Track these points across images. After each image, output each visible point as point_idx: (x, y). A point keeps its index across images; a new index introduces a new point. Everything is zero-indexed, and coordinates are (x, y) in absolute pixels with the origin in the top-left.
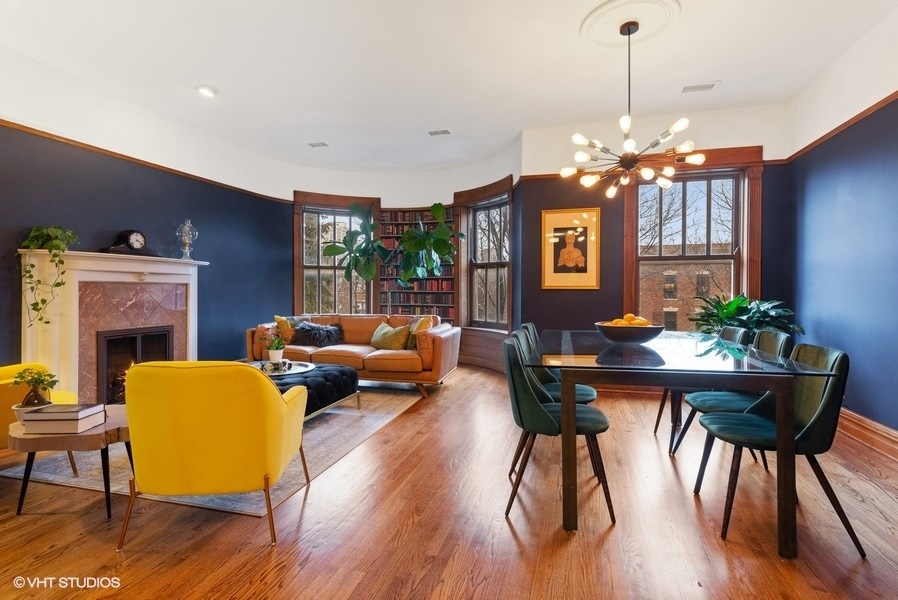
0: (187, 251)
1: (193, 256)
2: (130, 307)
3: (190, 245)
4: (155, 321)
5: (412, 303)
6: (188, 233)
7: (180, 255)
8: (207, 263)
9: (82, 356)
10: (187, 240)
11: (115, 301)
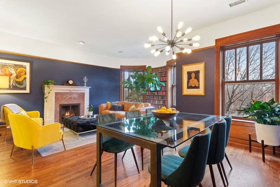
0: (85, 84)
1: (87, 86)
2: (68, 98)
3: (86, 83)
4: (75, 102)
5: (155, 99)
6: (85, 79)
7: (84, 85)
8: (91, 87)
9: (55, 110)
10: (85, 81)
11: (64, 97)
